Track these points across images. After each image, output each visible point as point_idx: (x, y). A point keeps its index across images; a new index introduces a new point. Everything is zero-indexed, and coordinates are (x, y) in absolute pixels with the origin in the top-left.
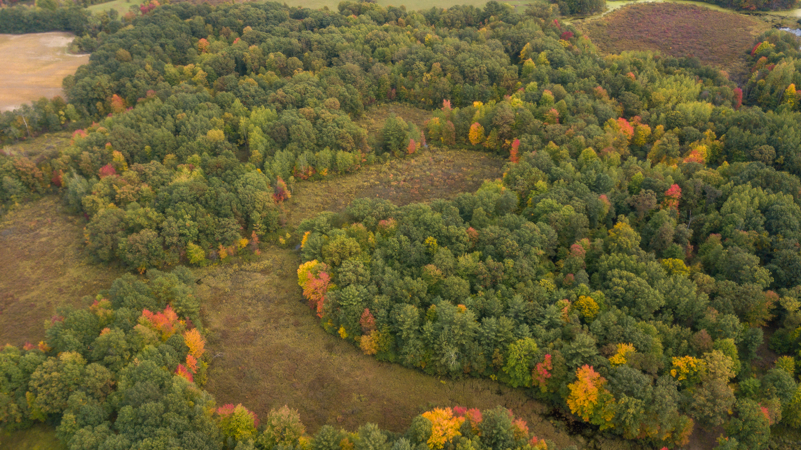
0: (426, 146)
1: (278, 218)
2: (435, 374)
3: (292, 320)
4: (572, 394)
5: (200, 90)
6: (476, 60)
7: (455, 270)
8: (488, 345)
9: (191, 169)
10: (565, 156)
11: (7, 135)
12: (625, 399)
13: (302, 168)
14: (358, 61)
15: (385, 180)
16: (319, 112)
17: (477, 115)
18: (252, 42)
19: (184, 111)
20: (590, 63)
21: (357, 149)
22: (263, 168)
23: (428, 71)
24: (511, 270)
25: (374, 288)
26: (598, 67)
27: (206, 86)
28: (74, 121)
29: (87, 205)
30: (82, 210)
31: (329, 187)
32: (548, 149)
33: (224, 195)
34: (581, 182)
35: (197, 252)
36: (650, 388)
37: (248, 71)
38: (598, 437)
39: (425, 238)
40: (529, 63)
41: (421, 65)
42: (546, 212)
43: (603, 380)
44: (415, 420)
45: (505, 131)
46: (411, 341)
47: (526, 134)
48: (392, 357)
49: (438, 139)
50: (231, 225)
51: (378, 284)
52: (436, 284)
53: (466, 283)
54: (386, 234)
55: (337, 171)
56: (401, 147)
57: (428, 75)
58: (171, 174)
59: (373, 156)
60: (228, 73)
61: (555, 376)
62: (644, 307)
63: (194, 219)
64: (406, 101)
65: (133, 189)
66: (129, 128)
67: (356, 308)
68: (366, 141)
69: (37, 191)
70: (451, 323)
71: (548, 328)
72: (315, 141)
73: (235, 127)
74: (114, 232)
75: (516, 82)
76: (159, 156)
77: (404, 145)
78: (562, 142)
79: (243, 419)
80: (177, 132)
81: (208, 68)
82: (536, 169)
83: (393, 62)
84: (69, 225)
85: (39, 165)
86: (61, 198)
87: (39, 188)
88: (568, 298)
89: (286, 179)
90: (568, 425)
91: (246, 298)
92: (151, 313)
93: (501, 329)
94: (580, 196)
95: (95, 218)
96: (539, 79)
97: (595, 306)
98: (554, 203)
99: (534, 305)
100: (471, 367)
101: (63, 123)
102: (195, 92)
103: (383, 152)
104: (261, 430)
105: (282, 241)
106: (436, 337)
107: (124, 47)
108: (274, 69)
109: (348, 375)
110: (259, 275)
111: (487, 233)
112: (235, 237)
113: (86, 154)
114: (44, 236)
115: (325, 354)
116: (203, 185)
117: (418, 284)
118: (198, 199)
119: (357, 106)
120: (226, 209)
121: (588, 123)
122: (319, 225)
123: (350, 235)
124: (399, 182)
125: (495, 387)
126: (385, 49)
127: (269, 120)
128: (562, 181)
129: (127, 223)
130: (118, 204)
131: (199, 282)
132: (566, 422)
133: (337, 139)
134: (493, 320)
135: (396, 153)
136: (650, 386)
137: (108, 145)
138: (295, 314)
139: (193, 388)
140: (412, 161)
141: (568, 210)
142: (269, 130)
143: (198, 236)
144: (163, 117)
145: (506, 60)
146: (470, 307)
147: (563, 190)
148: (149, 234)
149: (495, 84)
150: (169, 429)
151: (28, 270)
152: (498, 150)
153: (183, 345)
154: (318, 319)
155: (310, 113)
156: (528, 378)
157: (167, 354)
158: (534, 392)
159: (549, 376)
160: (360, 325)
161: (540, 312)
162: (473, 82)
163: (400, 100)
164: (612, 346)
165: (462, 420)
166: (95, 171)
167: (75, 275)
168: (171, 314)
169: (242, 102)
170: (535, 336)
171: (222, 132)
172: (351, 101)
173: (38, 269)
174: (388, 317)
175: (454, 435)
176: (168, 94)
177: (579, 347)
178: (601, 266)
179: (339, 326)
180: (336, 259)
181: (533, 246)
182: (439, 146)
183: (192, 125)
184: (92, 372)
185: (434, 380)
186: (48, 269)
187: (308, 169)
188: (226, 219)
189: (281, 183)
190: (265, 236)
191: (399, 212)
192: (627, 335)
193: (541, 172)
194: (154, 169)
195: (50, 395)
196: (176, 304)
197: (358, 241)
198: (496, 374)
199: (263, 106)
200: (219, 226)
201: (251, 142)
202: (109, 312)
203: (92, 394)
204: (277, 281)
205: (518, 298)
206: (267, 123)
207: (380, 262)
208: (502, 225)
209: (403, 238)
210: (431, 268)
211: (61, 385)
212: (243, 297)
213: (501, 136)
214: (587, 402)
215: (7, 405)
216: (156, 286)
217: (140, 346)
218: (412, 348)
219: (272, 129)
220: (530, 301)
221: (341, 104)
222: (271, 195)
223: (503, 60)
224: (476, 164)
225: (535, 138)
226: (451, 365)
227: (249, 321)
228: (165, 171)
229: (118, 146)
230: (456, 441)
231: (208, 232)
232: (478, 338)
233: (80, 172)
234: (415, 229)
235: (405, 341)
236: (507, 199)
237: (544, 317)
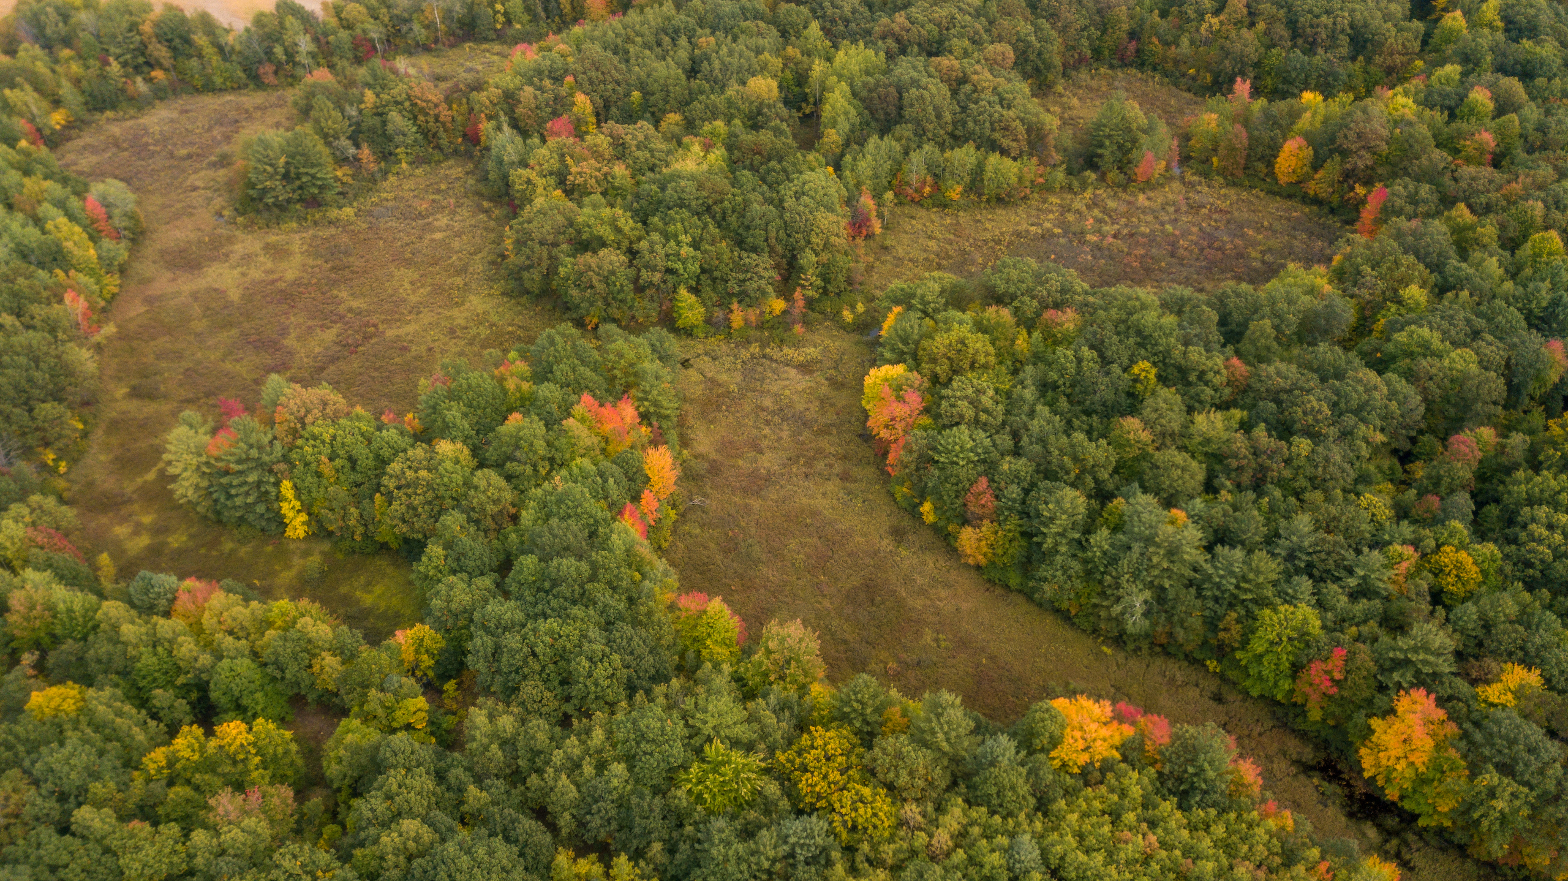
0: (1176, 171)
1: (848, 270)
2: (1094, 631)
3: (838, 468)
4: (1374, 739)
7: (1182, 440)
8: (1216, 600)
9: (707, 148)
10: (1486, 240)
11: (404, 37)
12: (1490, 777)
13: (914, 179)
15: (1075, 228)
16: (969, 71)
17: (1305, 122)
19: (713, 33)
21: (1031, 155)
22: (838, 168)
23: (1217, 12)
24: (1302, 461)
25: (1005, 440)
28: (518, 26)
29: (517, 187)
30: (507, 194)
31: (958, 224)
32: (1449, 218)
33: (757, 208)
34: (1509, 304)
35: (691, 308)
36: (1556, 770)
38: (1410, 837)
39: (1133, 361)
40: (1454, 20)
42: (1411, 355)
43: (1452, 729)
44: (1034, 707)
45: (1360, 164)
46: (1059, 559)
47: (1407, 179)
48: (1014, 580)
49: (1207, 161)
50: (760, 269)
51: (1016, 436)
52: (1136, 459)
53: (1198, 471)
54: (1053, 339)
55: (980, 195)
56: (1124, 164)
57: (1214, 21)
58: (669, 152)
59: (1060, 175)
61: (1345, 693)
63: (695, 245)
64: (1155, 69)
65: (599, 170)
66: (609, 54)
67: (964, 471)
68: (1053, 142)
69: (438, 147)
70: (1149, 541)
71: (1354, 596)
72: (950, 128)
73: (801, 78)
74: (555, 245)
75: (1412, 60)
76: (653, 114)
77: (1129, 162)
78: (1488, 209)
79: (720, 624)
80: (693, 72)
82: (1412, 258)
84: (483, 217)
85: (448, 100)
86: (476, 167)
87: (444, 142)
88: (1416, 544)
89: (877, 196)
90: (1350, 797)
91: (763, 409)
92: (596, 403)
93: (1251, 576)
94: (1500, 333)
95: (527, 210)
96: (1469, 61)
97: (1473, 572)
98: (1435, 340)
99: (1336, 543)
100: (1170, 635)
101: (499, 26)
103: (1083, 170)
104: (747, 652)
105: (848, 316)
106: (1112, 561)
109: (923, 592)
110: (793, 372)
111: (1269, 377)
112: (764, 293)
113: (529, 90)
114: (439, 230)
115: (886, 544)
116: (723, 183)
117: (1098, 452)
118: (709, 209)
119: (1049, 67)
120: (756, 237)
122: (923, 297)
123: (980, 327)
124: (1103, 236)
125: (1211, 685)
127: (868, 73)
128: (1465, 293)
129: (579, 232)
130: (568, 193)
131: (685, 364)
132: (1347, 791)
133: (993, 130)
134: (1238, 553)
135: (1110, 176)
136: (1558, 765)
137: (569, 79)
138: (844, 458)
139: (644, 549)
140: (1141, 197)
141: (1462, 360)
142: (864, 93)
144: (673, 39)
146: (1196, 518)
147: (1462, 314)
148: (612, 258)
149: (1361, 58)
150: (591, 612)
151: (407, 285)
152: (1335, 204)
153: (640, 470)
154: (885, 476)
155: (951, 69)
156: (1286, 685)
157: (611, 481)
158: (1291, 715)
159: (1334, 690)
160: (965, 505)
161: (1344, 559)
162: (1311, 48)
163: (1141, 66)
164: (1490, 663)
165: (1128, 731)
166: (539, 125)
167: (480, 310)
168: (628, 411)
169: (822, 29)
170: (1321, 605)
171: (774, 84)
172: (1039, 54)
173: (423, 286)
174: (1024, 502)
175: (1106, 754)
177: (1415, 650)
178: (1509, 493)
179: (923, 497)
180: (942, 369)
181: (1363, 420)
182: (1206, 175)
183: (723, 63)
184: (483, 484)
185: (1090, 641)
186: (438, 290)
187: (924, 182)
188: (754, 256)
189: (867, 202)
190: (818, 301)
191: (1091, 299)
192: (1532, 651)
193: (1421, 266)
194: (641, 137)
195: (411, 507)
196: (641, 395)
197: (993, 343)
198: (1219, 661)
199: (861, 44)
200: (738, 267)
201: (827, 111)
202: (526, 386)
203: (477, 522)
204: (824, 390)
205: (1303, 522)
206: (865, 78)
207: (1029, 394)
208: (1305, 366)
209: (1086, 352)
210: (1132, 427)
211: (430, 495)
212: (758, 407)
213: (1349, 175)
214: (1403, 763)
215: (344, 508)
216: (611, 357)
217: (567, 456)
218: (1059, 573)
219: (870, 91)
220: (1329, 533)
221: (1017, 58)
222: (844, 222)
224: (1277, 226)
225: (1425, 190)
226: (1130, 622)
227: (761, 452)
228: (659, 145)
229: (586, 85)
230: (1107, 767)
231: (717, 274)
232: (1196, 584)
233: (515, 124)
234: (1115, 339)
235: (1047, 556)
236: (1330, 313)
237: (1350, 572)
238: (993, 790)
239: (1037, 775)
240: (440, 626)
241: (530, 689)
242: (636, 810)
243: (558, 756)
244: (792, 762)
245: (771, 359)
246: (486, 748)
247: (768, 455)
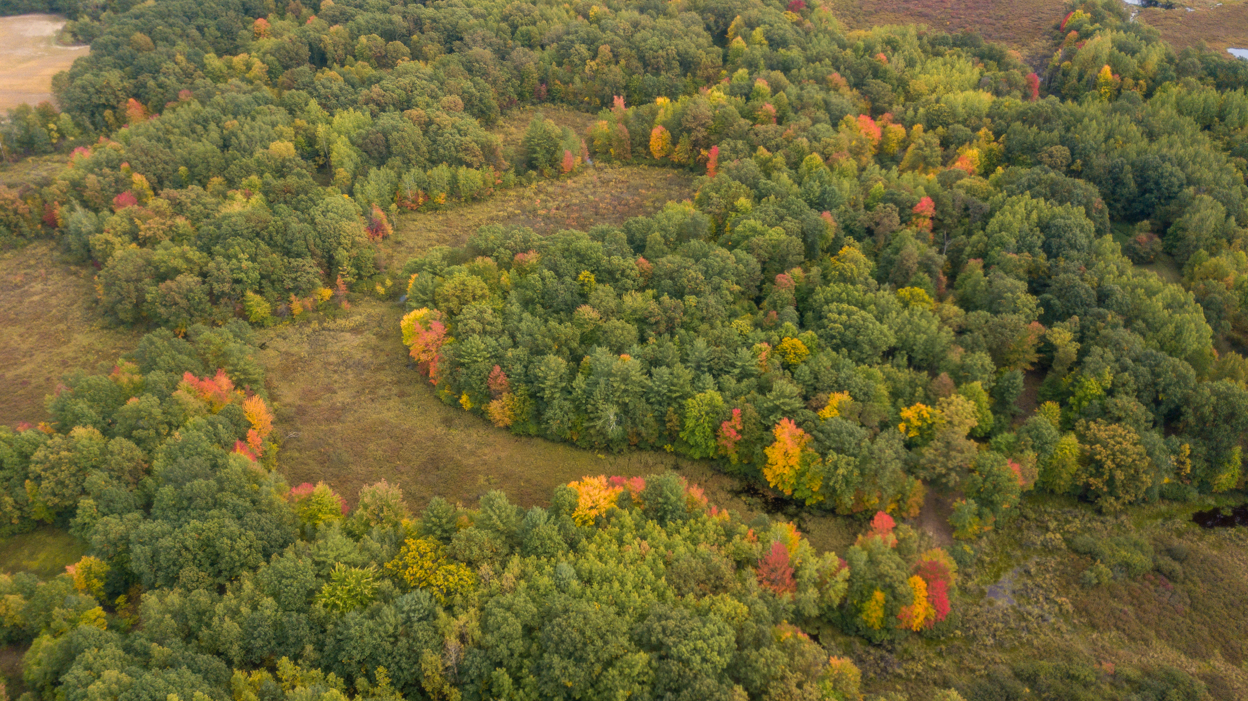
0: (589, 162)
1: (374, 259)
2: (591, 447)
3: (395, 390)
4: (769, 461)
5: (257, 89)
6: (661, 41)
7: (618, 312)
8: (660, 403)
9: (248, 196)
10: (779, 165)
12: (833, 456)
13: (409, 193)
14: (491, 45)
15: (529, 208)
16: (432, 116)
17: (661, 117)
18: (334, 21)
19: (235, 118)
20: (825, 42)
21: (488, 165)
22: (351, 194)
23: (593, 58)
24: (693, 310)
25: (505, 339)
26: (836, 47)
27: (266, 84)
28: (72, 138)
29: (97, 247)
30: (90, 257)
31: (448, 219)
32: (756, 157)
33: (295, 226)
34: (797, 197)
35: (258, 305)
36: (866, 442)
37: (329, 63)
38: (804, 515)
39: (578, 273)
40: (738, 43)
41: (583, 49)
42: (747, 237)
43: (808, 437)
44: (556, 490)
45: (700, 136)
46: (556, 402)
47: (729, 140)
48: (533, 429)
49: (607, 152)
50: (306, 268)
51: (513, 337)
52: (592, 331)
53: (632, 330)
54: (522, 272)
55: (459, 198)
56: (553, 162)
57: (593, 63)
58: (219, 204)
59: (511, 176)
60: (299, 65)
61: (746, 437)
62: (867, 347)
63: (253, 259)
64: (562, 101)
65: (164, 224)
66: (154, 142)
67: (483, 365)
68: (501, 154)
69: (22, 234)
70: (609, 374)
71: (739, 381)
72: (427, 156)
73: (311, 140)
74: (139, 280)
75: (719, 71)
76: (200, 181)
77: (557, 160)
78: (778, 147)
79: (326, 500)
80: (225, 146)
81: (270, 58)
82: (737, 182)
83: (543, 47)
84: (73, 278)
85: (23, 198)
86: (58, 244)
87: (26, 229)
88: (768, 341)
89: (385, 209)
90: (766, 502)
91: (330, 364)
92: (197, 379)
93: (675, 380)
94: (795, 215)
95: (110, 262)
97: (803, 349)
98: (758, 225)
99: (722, 351)
100: (639, 434)
101: (55, 141)
102: (250, 92)
103: (526, 171)
104: (350, 515)
105: (380, 289)
106: (589, 394)
107: (141, 30)
108: (368, 59)
109: (473, 453)
110: (348, 335)
111: (664, 265)
112: (313, 284)
113: (92, 177)
114: (35, 294)
115: (441, 430)
116: (265, 214)
117: (566, 330)
118: (258, 234)
119: (489, 108)
120: (299, 245)
121: (815, 121)
122: (430, 263)
123: (473, 272)
124: (549, 210)
125: (671, 460)
126: (530, 28)
127: (359, 127)
128: (772, 197)
129: (157, 268)
130: (142, 245)
131: (263, 346)
132: (763, 499)
133: (458, 152)
134: (664, 370)
135: (546, 171)
136: (867, 439)
137: (125, 166)
138: (399, 382)
139: (257, 467)
140: (569, 181)
141: (776, 234)
142: (360, 141)
143: (260, 284)
144: (205, 127)
145: (705, 39)
146: (637, 356)
147: (771, 208)
148: (188, 280)
149: (689, 74)
150: (224, 510)
151: (16, 338)
152: (692, 165)
153: (241, 416)
154: (431, 387)
155: (419, 117)
156: (712, 443)
157: (220, 426)
158: (721, 464)
160: (488, 387)
161: (729, 359)
162: (657, 71)
163: (553, 100)
164: (822, 396)
165: (619, 490)
166: (107, 202)
167: (85, 342)
168: (224, 381)
169: (320, 104)
170: (720, 389)
171: (291, 145)
172: (481, 100)
173: (31, 336)
174: (526, 375)
175: (608, 507)
176: (209, 95)
177: (778, 398)
178: (816, 301)
179: (459, 392)
180: (453, 304)
181: (726, 279)
182: (609, 161)
183: (248, 136)
184: (116, 448)
185: (590, 454)
186: (44, 336)
188: (300, 259)
189: (378, 213)
190: (356, 284)
191: (544, 242)
192: (842, 382)
193: (744, 186)
194: (193, 196)
195: (61, 483)
196: (231, 368)
197: (485, 281)
198: (672, 444)
200: (289, 269)
201: (334, 158)
202: (137, 378)
203: (119, 478)
204: (374, 340)
205: (700, 343)
206: (358, 131)
207: (516, 308)
208: (686, 255)
209: (546, 273)
210: (586, 312)
211: (73, 469)
212: (325, 363)
213: (696, 144)
214: (787, 468)
216: (201, 345)
217: (181, 418)
218: (558, 411)
219: (364, 139)
220: (718, 346)
221: (466, 105)
222: (363, 227)
223: (701, 40)
224: (659, 184)
225: (740, 144)
226: (610, 430)
227: (336, 393)
228: (210, 200)
229: (140, 167)
230: (610, 514)
231: (274, 277)
232: (645, 394)
233: (85, 204)
234: (563, 261)
235: (548, 404)
236: (695, 223)
237: (734, 366)
238: (538, 543)
239: (565, 528)
240: (100, 554)
241: (188, 573)
242: (287, 625)
243: (219, 608)
244: (397, 566)
245: (329, 330)
246: (161, 621)
247: (341, 393)
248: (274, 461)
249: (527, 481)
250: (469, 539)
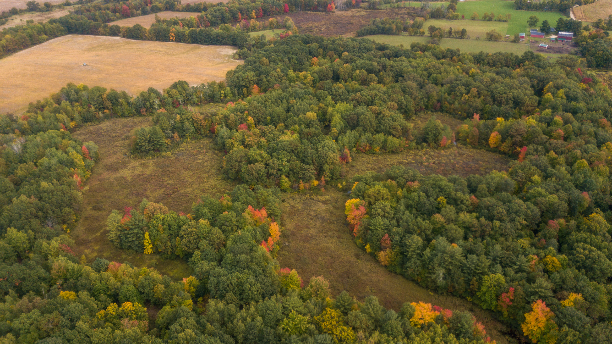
0: (455, 143)
1: (340, 171)
2: (427, 287)
3: (336, 234)
4: (526, 321)
5: (307, 88)
6: (505, 89)
7: (455, 221)
8: (469, 274)
9: (292, 134)
10: (561, 162)
11: (190, 100)
12: (565, 328)
13: (363, 144)
14: (417, 81)
15: (419, 161)
16: (382, 110)
17: (498, 127)
18: (346, 62)
19: (295, 99)
20: (600, 101)
21: (403, 137)
22: (337, 140)
23: (467, 94)
24: (497, 229)
25: (394, 222)
26: (607, 105)
27: (311, 86)
28: (229, 98)
29: (228, 145)
30: (224, 149)
31: (378, 159)
32: (548, 156)
33: (309, 150)
34: (569, 181)
35: (286, 182)
36: (588, 326)
37: (340, 80)
39: (438, 197)
40: (549, 96)
41: (463, 89)
42: (535, 197)
43: (552, 314)
44: (404, 304)
45: (518, 140)
46: (413, 259)
47: (534, 144)
48: (398, 270)
49: (465, 140)
50: (310, 170)
51: (398, 221)
52: (440, 228)
53: (461, 232)
54: (409, 191)
55: (386, 150)
56: (436, 141)
57: (466, 96)
58: (280, 135)
59: (414, 144)
60: (327, 79)
61: (515, 304)
62: (598, 272)
63: (288, 161)
64: (447, 112)
65: (256, 140)
66: (260, 104)
67: (380, 232)
68: (411, 133)
69: (200, 134)
70: (444, 252)
71: (516, 272)
72: (375, 128)
73: (325, 113)
74: (240, 162)
75: (535, 109)
76: (274, 124)
77: (438, 140)
78: (562, 153)
79: (294, 278)
80: (288, 110)
81: (315, 75)
82: (535, 167)
83: (442, 85)
84: (215, 156)
85: (205, 119)
86: (213, 140)
87: (203, 132)
88: (538, 255)
89: (350, 150)
91: (310, 215)
92: (253, 209)
93: (480, 264)
94: (566, 190)
95: (231, 152)
96: (554, 108)
97: (558, 264)
98: (543, 191)
99: (509, 254)
100: (454, 287)
101: (222, 98)
102: (303, 89)
103: (422, 143)
104: (303, 288)
105: (340, 186)
106: (431, 260)
107: (266, 57)
108: (357, 81)
109: (366, 274)
110: (321, 204)
111: (485, 202)
112: (311, 178)
113: (232, 115)
114: (200, 159)
115: (353, 259)
116: (298, 143)
118: (293, 151)
119: (410, 110)
120: (309, 159)
121: (587, 142)
122: (365, 178)
123: (385, 186)
124: (429, 163)
125: (469, 306)
126: (438, 75)
127: (347, 111)
128: (554, 179)
129: (249, 158)
130: (245, 147)
131: (283, 201)
132: (518, 341)
133: (390, 129)
134: (475, 256)
135: (431, 144)
136: (589, 324)
137: (246, 112)
139: (269, 255)
140: (442, 151)
141: (553, 198)
142: (346, 117)
143: (289, 173)
144: (281, 101)
145: (530, 92)
146: (461, 246)
147: (552, 184)
148: (260, 166)
149: (517, 108)
150: (250, 271)
151: (188, 176)
152: (510, 154)
153: (267, 230)
154: (353, 237)
155: (375, 110)
157: (258, 232)
158: (497, 315)
159: (511, 303)
160: (381, 244)
161: (512, 259)
162: (500, 104)
163: (442, 111)
164: (565, 293)
165: (437, 313)
166: (236, 127)
167: (213, 184)
168: (264, 213)
169: (332, 98)
170: (505, 275)
171: (315, 114)
172: (406, 106)
173: (194, 176)
174: (401, 242)
175: (430, 320)
176: (287, 88)
177: (538, 287)
178: (570, 239)
179: (366, 243)
180: (372, 200)
181: (519, 216)
182: (465, 145)
183: (298, 108)
184: (214, 232)
185: (425, 291)
186: (199, 178)
187: (366, 146)
188: (308, 166)
189: (346, 151)
190: (330, 181)
191: (423, 179)
192: (579, 288)
193: (538, 170)
194: (270, 130)
195: (190, 241)
196: (268, 207)
197: (390, 192)
198: (472, 297)
199: (345, 102)
200: (302, 169)
201: (333, 123)
202: (230, 203)
203: (212, 245)
204: (332, 209)
205: (498, 247)
207: (402, 208)
208: (498, 199)
209: (421, 193)
210: (438, 217)
211: (196, 237)
212: (308, 214)
213: (514, 144)
214: (536, 328)
215: (165, 242)
216: (259, 195)
217: (243, 225)
218: (413, 264)
219: (348, 116)
220: (508, 251)
221: (399, 107)
222: (338, 156)
223: (527, 92)
224: (490, 161)
225: (540, 148)
226: (439, 281)
227: (310, 229)
228: (276, 133)
229: (252, 114)
230: (430, 325)
231: (295, 171)
232: (462, 267)
233: (227, 126)
234: (431, 189)
235: (409, 259)
236: (507, 184)
237: (515, 264)
238: (390, 328)
239: (405, 325)
240: (197, 277)
241: (229, 295)
242: (265, 332)
243: (238, 315)
244: (319, 320)
245: (313, 200)
246: (213, 314)
247: (312, 230)
248: (276, 254)
249: (391, 296)
250: (356, 316)
